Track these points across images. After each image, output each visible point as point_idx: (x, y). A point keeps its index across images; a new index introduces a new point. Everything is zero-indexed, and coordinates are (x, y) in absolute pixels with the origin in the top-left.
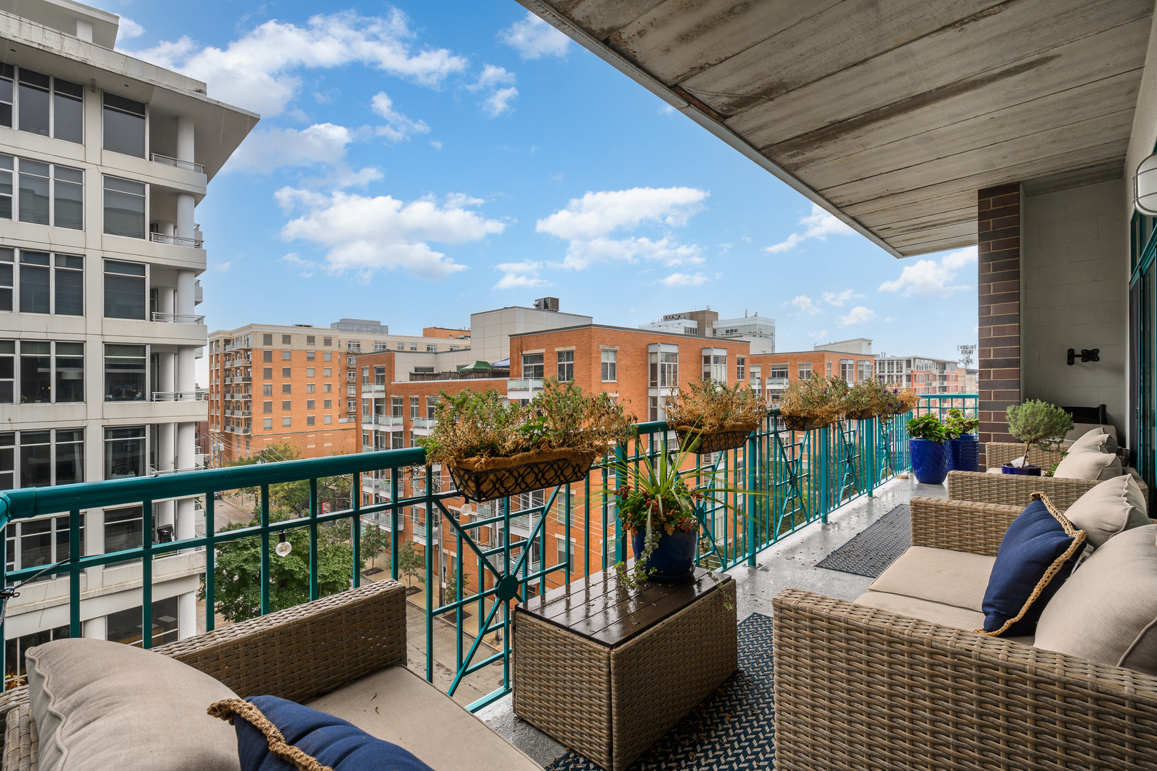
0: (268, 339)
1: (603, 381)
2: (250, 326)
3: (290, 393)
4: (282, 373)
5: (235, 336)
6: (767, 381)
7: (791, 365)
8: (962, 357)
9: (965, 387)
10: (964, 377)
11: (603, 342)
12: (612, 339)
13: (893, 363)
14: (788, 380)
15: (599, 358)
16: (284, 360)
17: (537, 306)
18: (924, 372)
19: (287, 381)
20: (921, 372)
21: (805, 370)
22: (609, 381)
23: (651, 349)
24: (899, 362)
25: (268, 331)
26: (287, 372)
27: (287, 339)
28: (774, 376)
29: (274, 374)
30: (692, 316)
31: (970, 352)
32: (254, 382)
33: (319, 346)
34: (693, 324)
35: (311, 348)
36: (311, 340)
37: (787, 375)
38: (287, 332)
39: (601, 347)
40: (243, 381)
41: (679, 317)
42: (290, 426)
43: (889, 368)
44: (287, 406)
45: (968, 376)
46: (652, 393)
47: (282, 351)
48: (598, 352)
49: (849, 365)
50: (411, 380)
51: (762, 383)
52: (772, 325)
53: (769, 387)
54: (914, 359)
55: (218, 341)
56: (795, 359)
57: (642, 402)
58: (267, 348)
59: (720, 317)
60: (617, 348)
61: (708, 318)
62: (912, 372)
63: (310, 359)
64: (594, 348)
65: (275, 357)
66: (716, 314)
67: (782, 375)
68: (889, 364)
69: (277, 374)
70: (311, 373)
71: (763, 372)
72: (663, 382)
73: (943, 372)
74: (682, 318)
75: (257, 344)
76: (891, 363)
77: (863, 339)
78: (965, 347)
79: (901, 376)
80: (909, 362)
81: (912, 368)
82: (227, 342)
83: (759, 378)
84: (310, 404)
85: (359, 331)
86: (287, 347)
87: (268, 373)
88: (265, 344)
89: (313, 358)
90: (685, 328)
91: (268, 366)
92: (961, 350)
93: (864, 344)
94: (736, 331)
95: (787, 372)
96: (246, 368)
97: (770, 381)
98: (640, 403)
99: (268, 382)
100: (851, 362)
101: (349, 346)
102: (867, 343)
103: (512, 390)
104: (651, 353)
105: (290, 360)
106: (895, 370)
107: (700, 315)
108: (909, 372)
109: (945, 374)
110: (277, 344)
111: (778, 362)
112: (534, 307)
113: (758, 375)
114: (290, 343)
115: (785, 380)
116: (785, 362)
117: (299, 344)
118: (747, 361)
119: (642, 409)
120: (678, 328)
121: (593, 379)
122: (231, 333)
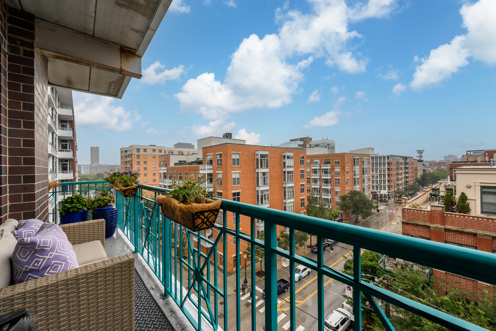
0: (138, 150)
1: (233, 166)
2: (132, 146)
3: (147, 170)
4: (143, 163)
5: (128, 149)
6: (322, 165)
7: (332, 159)
8: (418, 155)
9: (417, 167)
10: (416, 163)
11: (233, 150)
12: (238, 149)
13: (381, 158)
14: (330, 165)
15: (231, 157)
16: (144, 158)
17: (224, 136)
18: (395, 161)
19: (145, 166)
20: (394, 161)
21: (337, 161)
22: (236, 166)
23: (257, 153)
24: (384, 158)
25: (138, 147)
26: (145, 162)
27: (145, 150)
28: (325, 163)
29: (141, 163)
30: (301, 139)
31: (421, 153)
32: (133, 166)
33: (157, 153)
34: (302, 143)
35: (154, 153)
36: (154, 150)
37: (330, 163)
38: (145, 148)
39: (232, 152)
40: (130, 166)
41: (296, 140)
42: (147, 182)
43: (379, 160)
44: (145, 175)
45: (418, 163)
46: (257, 171)
47: (144, 155)
48: (230, 154)
49: (357, 159)
50: (175, 165)
51: (320, 166)
52: (334, 143)
53: (322, 168)
54: (391, 156)
55: (123, 151)
56: (333, 156)
57: (252, 174)
58: (138, 154)
59: (313, 140)
60: (240, 152)
61: (307, 140)
62: (390, 161)
63: (154, 157)
64: (229, 152)
65: (141, 157)
66: (311, 139)
67: (328, 163)
68: (379, 158)
69: (142, 163)
70: (154, 163)
71: (320, 162)
72: (261, 166)
73: (406, 161)
74: (297, 140)
75: (135, 152)
76: (380, 158)
77: (369, 148)
78: (419, 151)
79: (385, 163)
80: (388, 157)
81: (390, 160)
82: (126, 151)
83: (319, 164)
84: (154, 174)
85: (184, 147)
86: (145, 153)
87: (138, 163)
88: (137, 152)
89: (155, 157)
90: (298, 144)
91: (138, 160)
92: (417, 152)
93: (370, 150)
94: (319, 145)
95: (330, 161)
96: (131, 161)
97: (323, 165)
98: (251, 175)
99: (139, 166)
100: (358, 157)
101: (169, 152)
102: (372, 149)
103: (201, 170)
104: (256, 154)
105: (146, 158)
106: (382, 160)
107: (304, 139)
108: (388, 161)
109: (407, 162)
110: (142, 152)
111: (327, 158)
112: (223, 137)
113: (319, 163)
114: (146, 152)
115: (329, 165)
116: (329, 157)
117: (150, 152)
118: (305, 158)
119: (252, 177)
120: (295, 145)
121: (228, 165)
122: (127, 148)
